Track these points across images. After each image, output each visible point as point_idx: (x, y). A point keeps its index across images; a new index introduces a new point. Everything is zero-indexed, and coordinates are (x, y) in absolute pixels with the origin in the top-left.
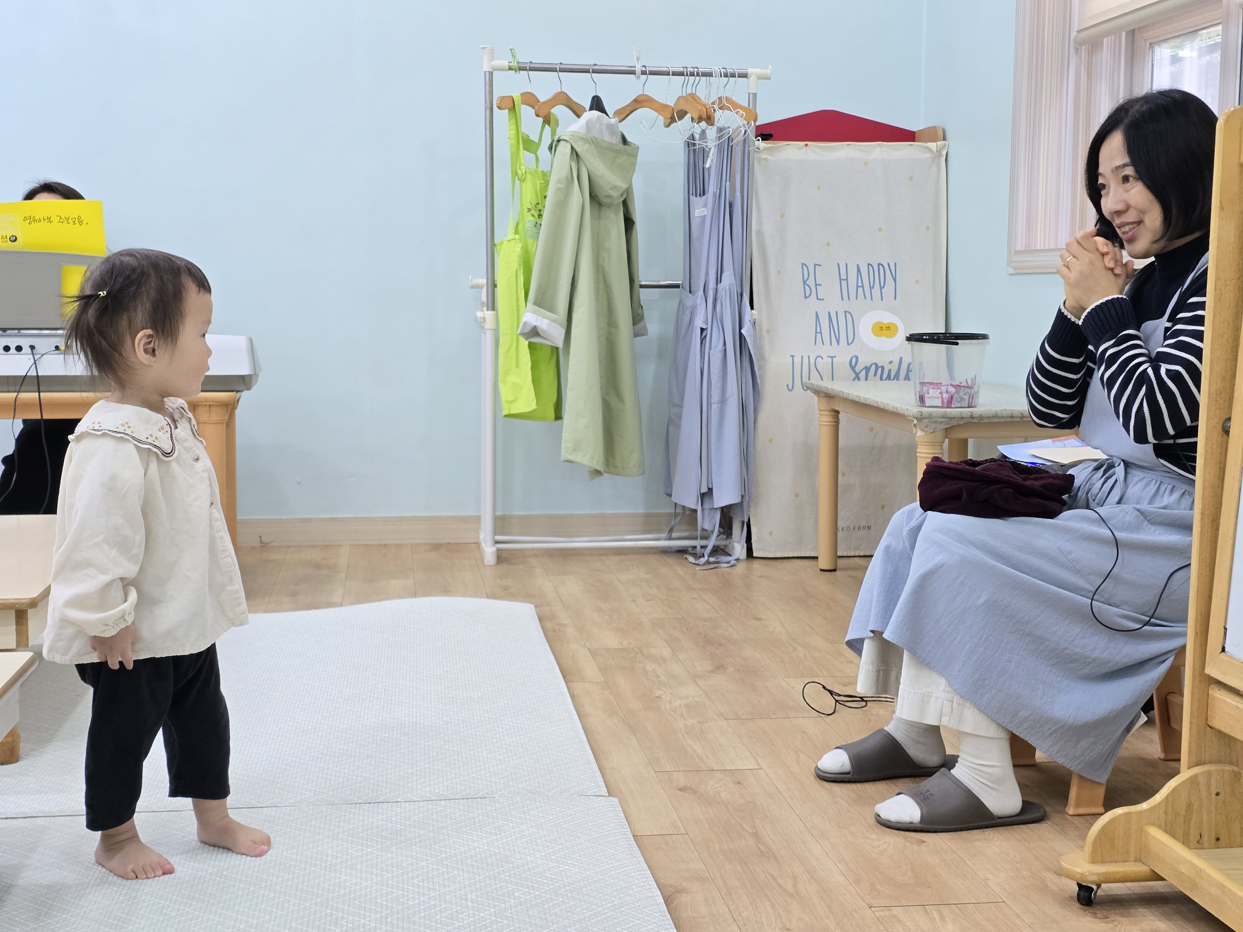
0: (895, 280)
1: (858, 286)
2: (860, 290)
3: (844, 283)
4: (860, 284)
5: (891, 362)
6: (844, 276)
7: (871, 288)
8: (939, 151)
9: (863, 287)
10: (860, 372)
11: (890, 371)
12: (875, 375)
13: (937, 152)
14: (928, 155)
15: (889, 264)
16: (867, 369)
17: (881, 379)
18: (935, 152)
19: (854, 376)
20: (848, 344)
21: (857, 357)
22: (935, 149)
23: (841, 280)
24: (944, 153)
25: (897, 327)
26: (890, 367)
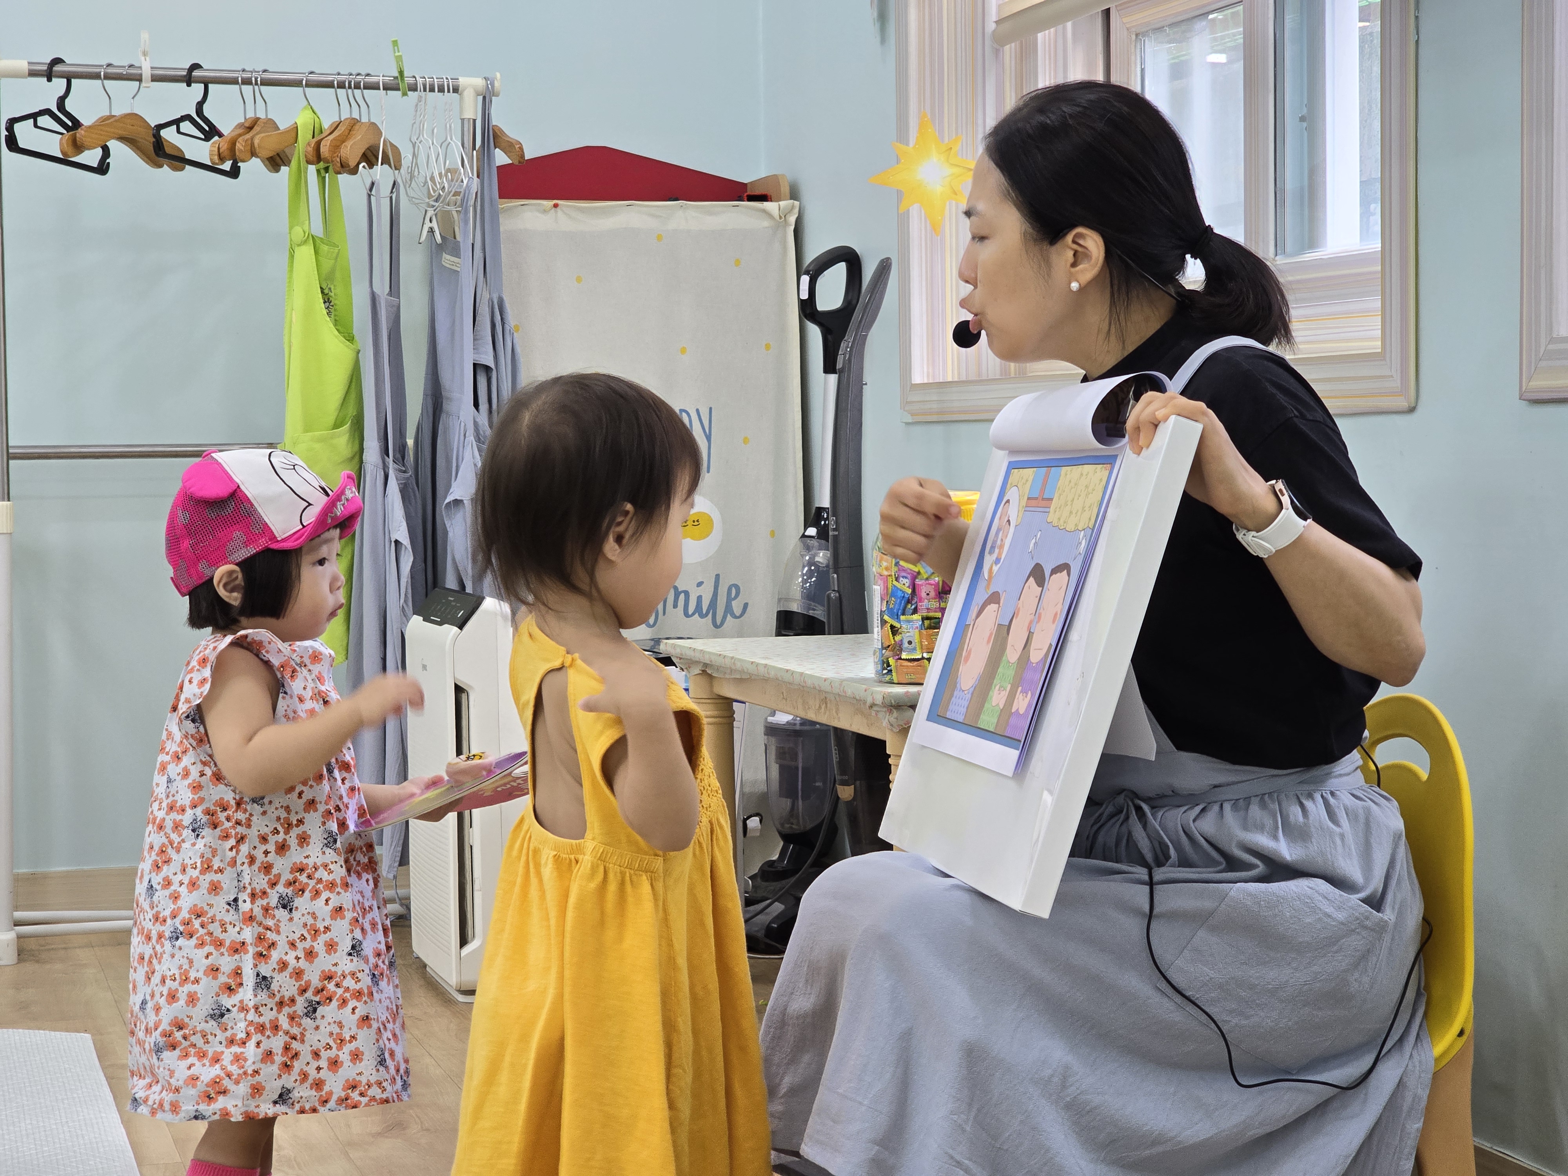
0: (708, 438)
5: (700, 584)
8: (784, 216)
11: (699, 598)
13: (781, 218)
14: (766, 223)
15: (698, 410)
17: (686, 615)
18: (778, 218)
22: (775, 213)
24: (792, 219)
25: (710, 521)
26: (699, 591)
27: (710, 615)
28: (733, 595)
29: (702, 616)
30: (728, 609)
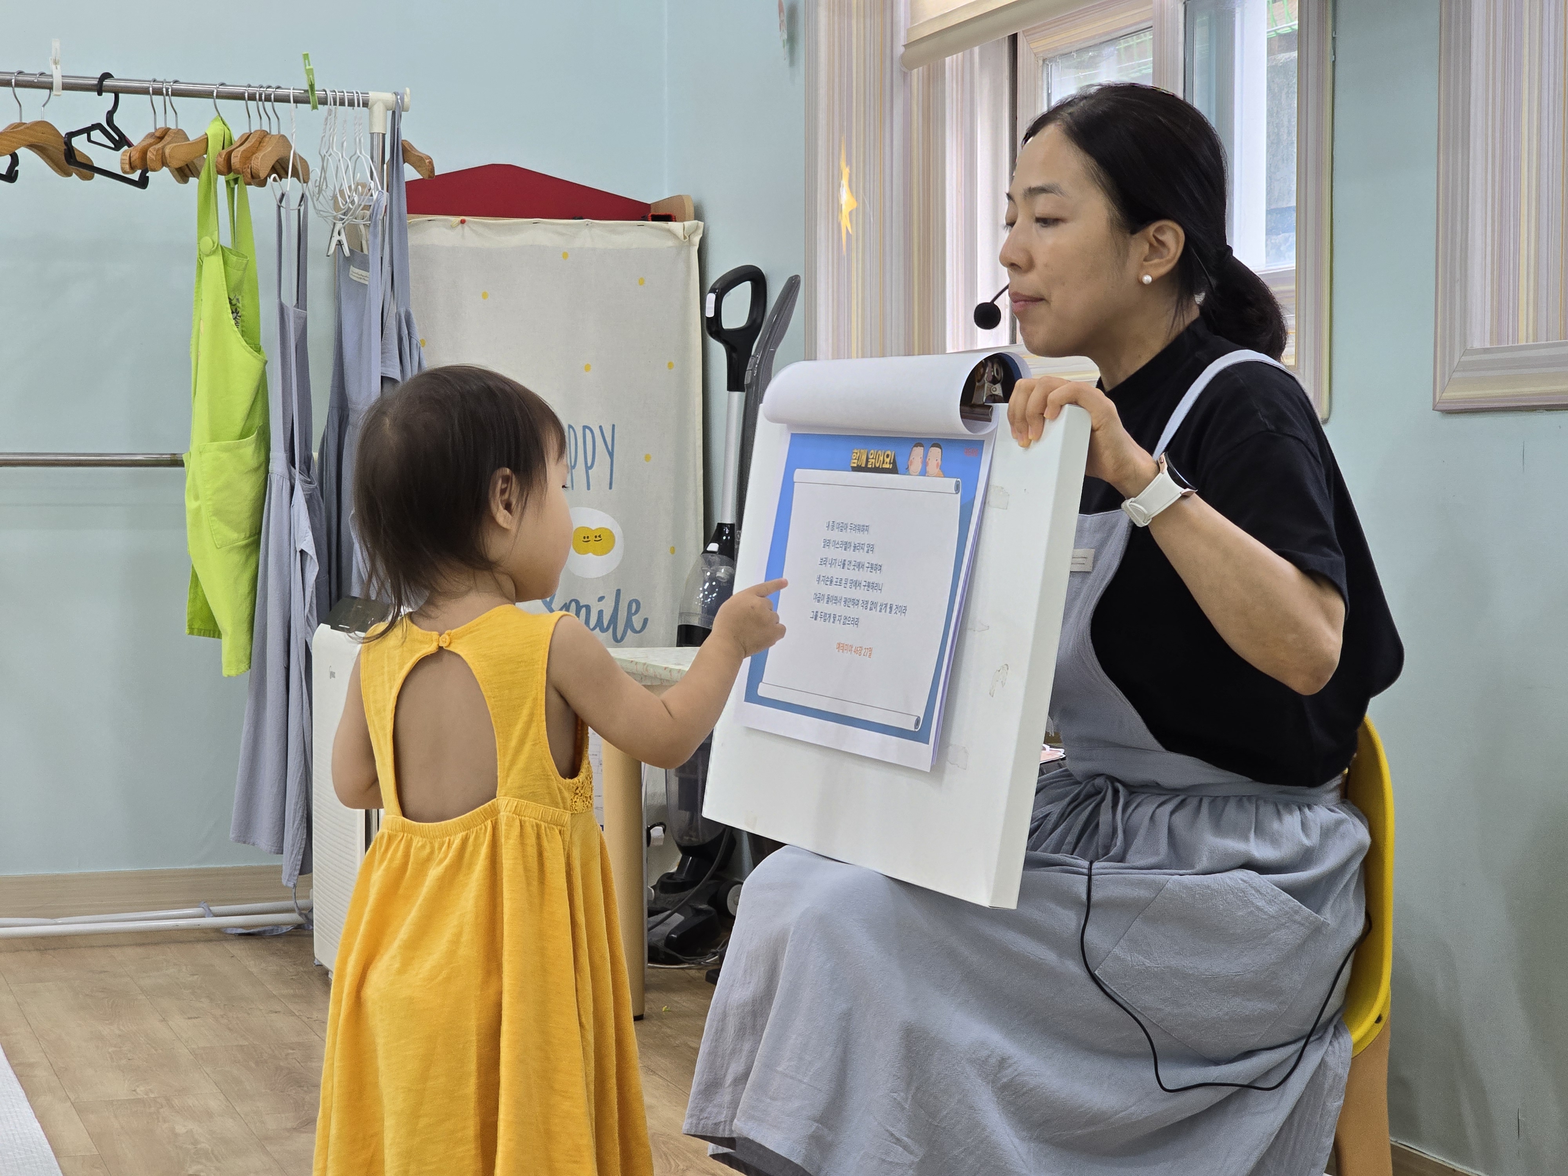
0: (611, 454)
5: (601, 599)
8: (688, 236)
11: (601, 613)
13: (685, 238)
14: (671, 243)
15: (601, 427)
18: (682, 237)
22: (680, 233)
24: (697, 240)
25: (612, 536)
26: (601, 606)
27: (611, 630)
28: (633, 610)
29: (603, 630)
30: (629, 624)
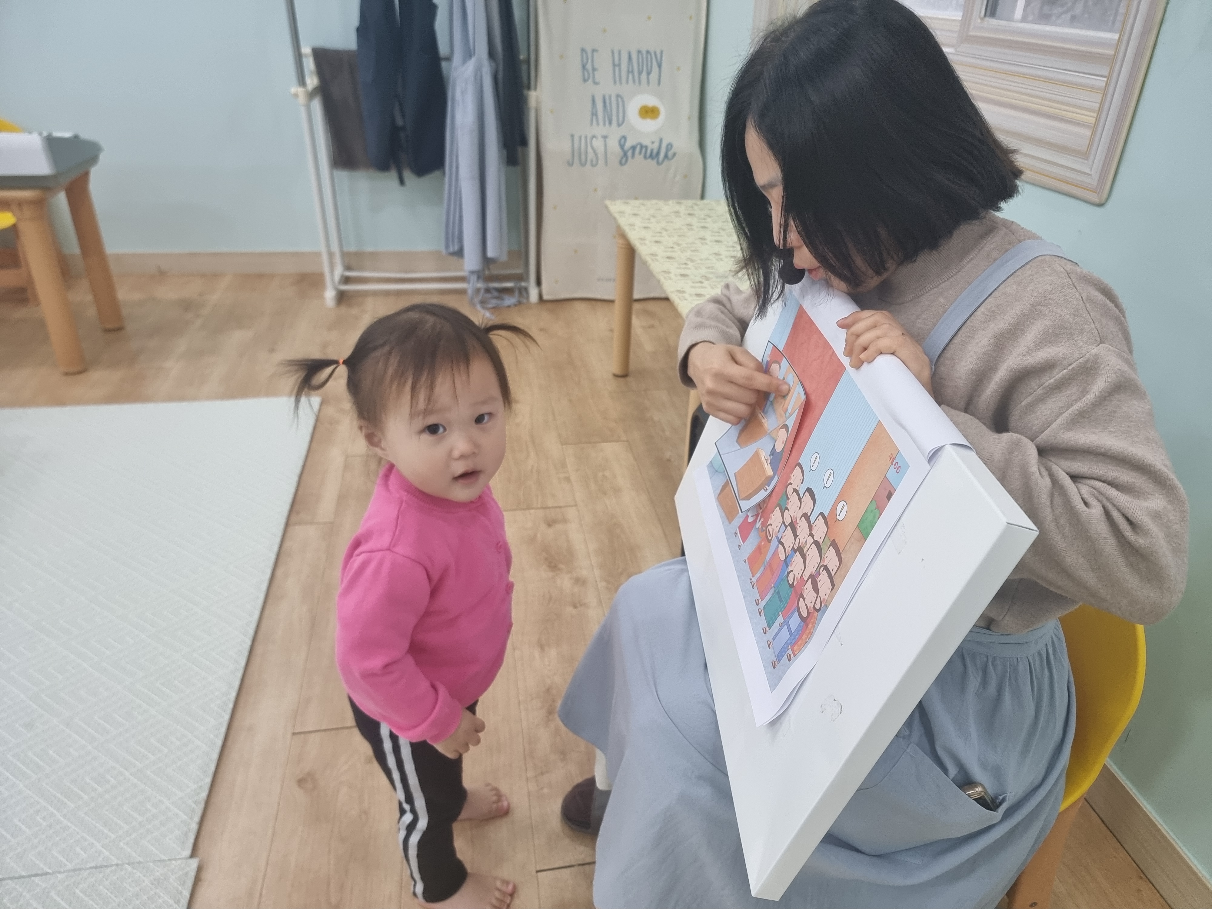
0: (660, 66)
1: (628, 72)
2: (630, 75)
3: (617, 69)
4: (630, 69)
5: (653, 143)
6: (617, 62)
7: (640, 73)
9: (632, 72)
10: (629, 150)
11: (652, 150)
12: (640, 153)
15: (655, 53)
16: (633, 148)
17: (645, 157)
19: (622, 154)
20: (619, 125)
21: (624, 138)
23: (614, 65)
26: (653, 146)
27: (656, 159)
28: (668, 149)
29: (653, 159)
30: (665, 156)
